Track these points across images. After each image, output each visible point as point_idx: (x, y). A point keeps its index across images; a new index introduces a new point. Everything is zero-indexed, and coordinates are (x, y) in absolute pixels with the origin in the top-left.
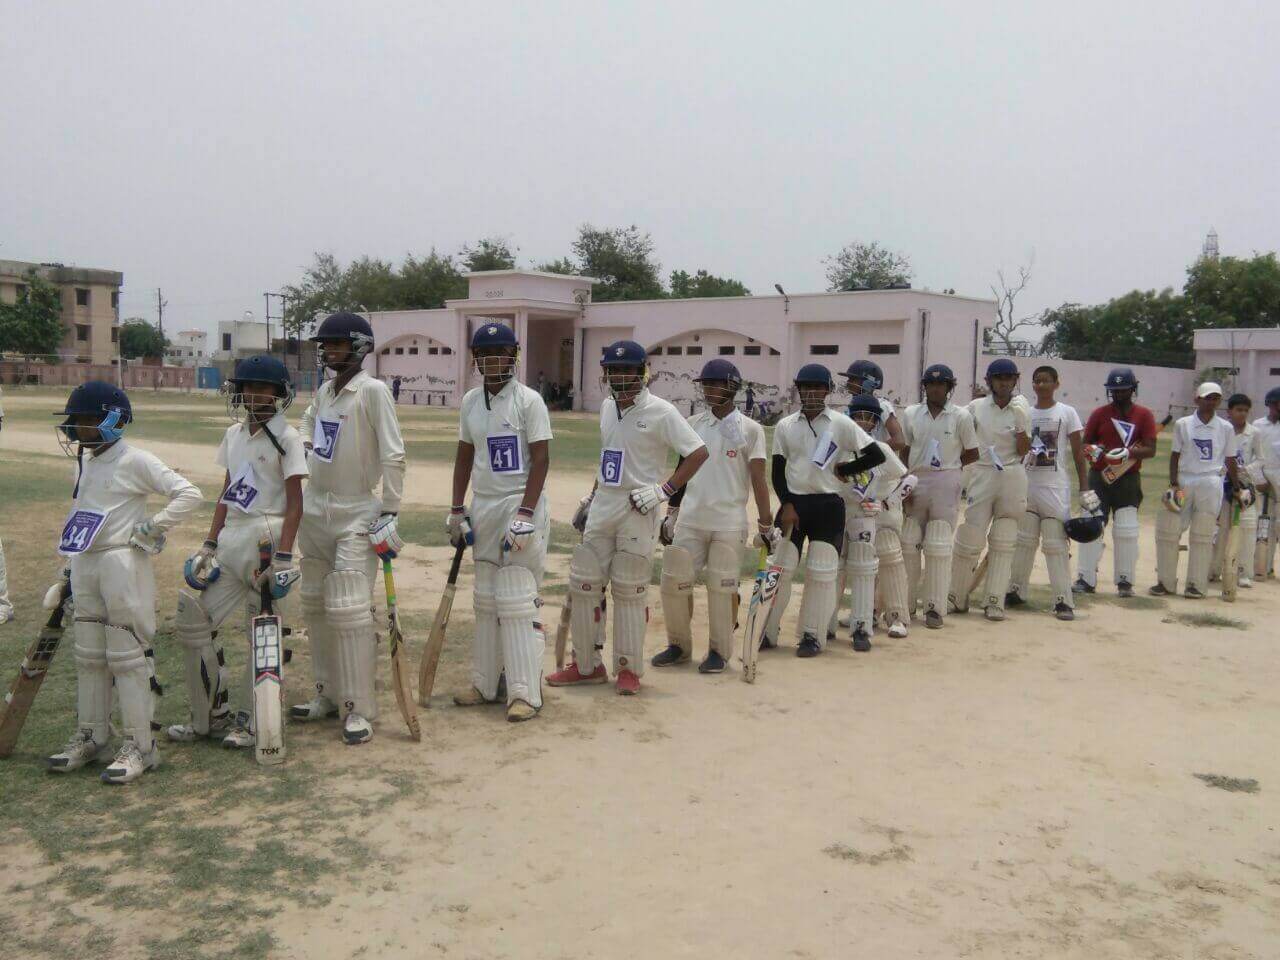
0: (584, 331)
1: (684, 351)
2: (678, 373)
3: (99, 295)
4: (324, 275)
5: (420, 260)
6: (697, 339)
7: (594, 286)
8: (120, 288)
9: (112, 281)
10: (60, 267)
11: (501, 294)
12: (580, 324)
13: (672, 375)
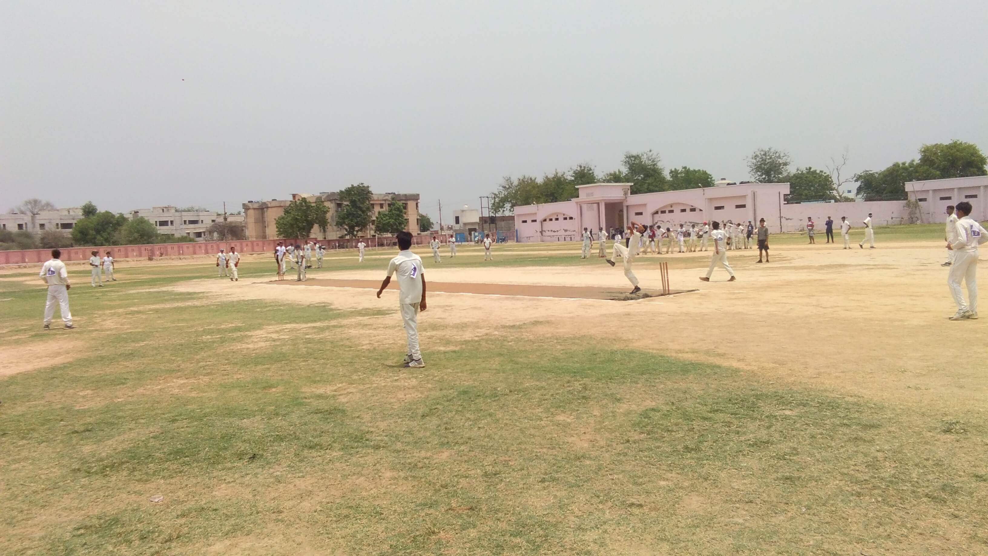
0: (627, 206)
1: (667, 212)
2: (665, 221)
3: (411, 204)
4: (507, 187)
5: (551, 176)
6: (672, 207)
7: (631, 186)
8: (419, 201)
9: (415, 198)
10: (394, 194)
11: (592, 194)
12: (625, 204)
13: (663, 222)
